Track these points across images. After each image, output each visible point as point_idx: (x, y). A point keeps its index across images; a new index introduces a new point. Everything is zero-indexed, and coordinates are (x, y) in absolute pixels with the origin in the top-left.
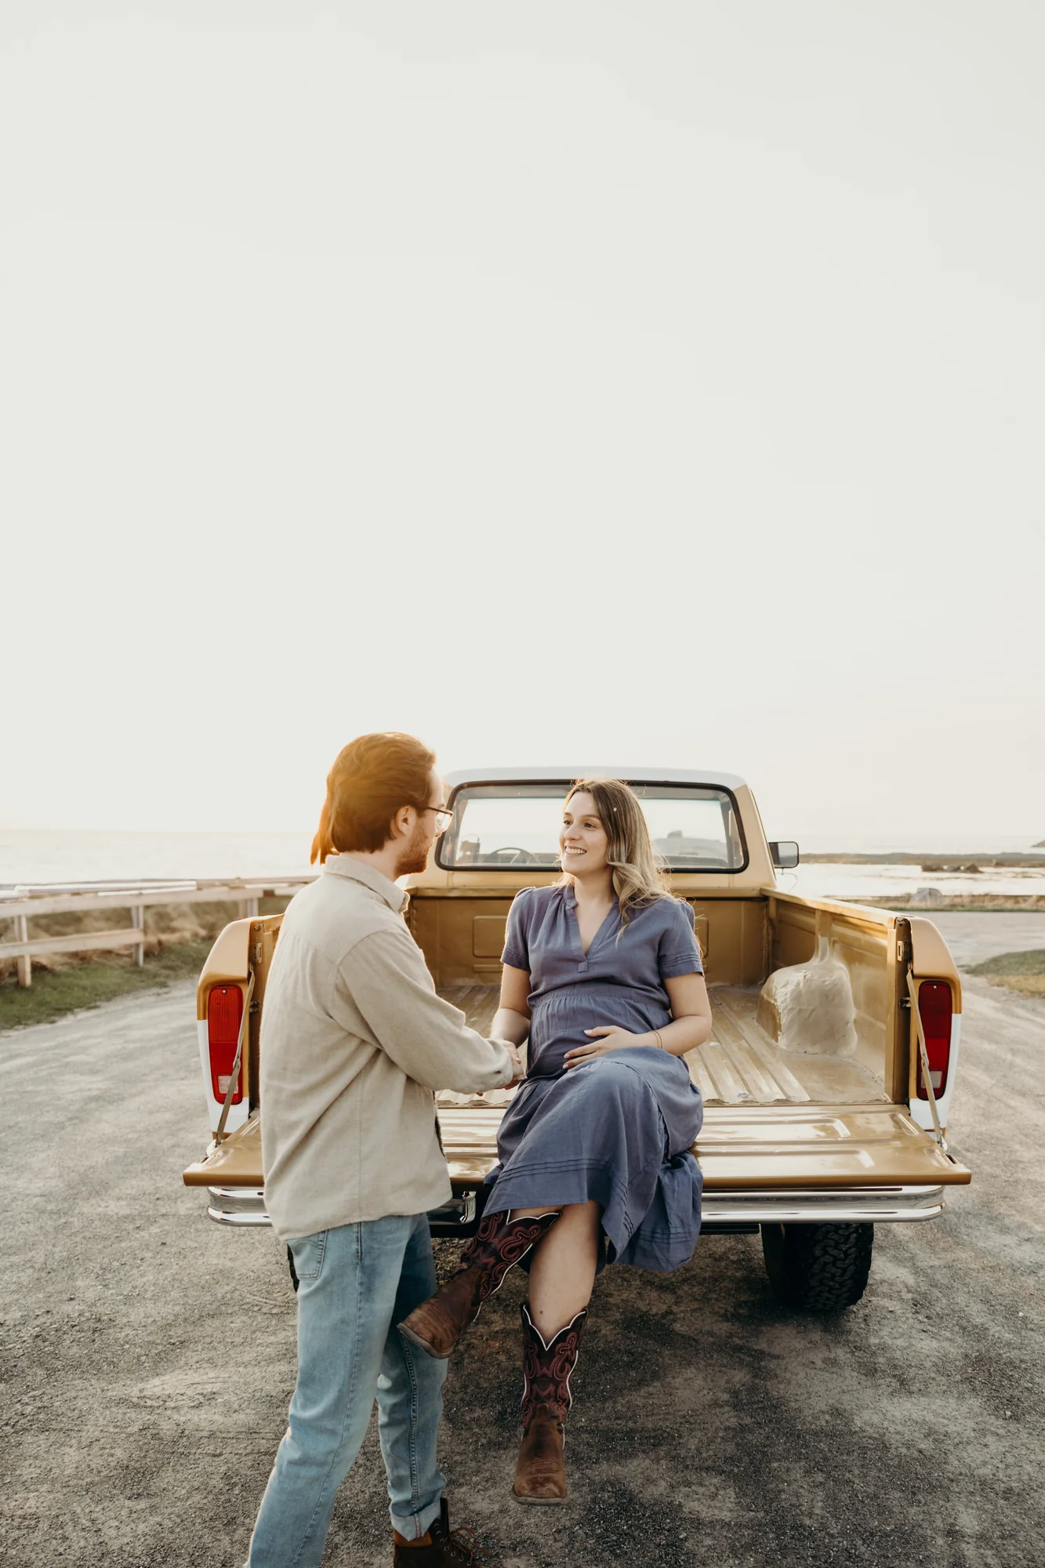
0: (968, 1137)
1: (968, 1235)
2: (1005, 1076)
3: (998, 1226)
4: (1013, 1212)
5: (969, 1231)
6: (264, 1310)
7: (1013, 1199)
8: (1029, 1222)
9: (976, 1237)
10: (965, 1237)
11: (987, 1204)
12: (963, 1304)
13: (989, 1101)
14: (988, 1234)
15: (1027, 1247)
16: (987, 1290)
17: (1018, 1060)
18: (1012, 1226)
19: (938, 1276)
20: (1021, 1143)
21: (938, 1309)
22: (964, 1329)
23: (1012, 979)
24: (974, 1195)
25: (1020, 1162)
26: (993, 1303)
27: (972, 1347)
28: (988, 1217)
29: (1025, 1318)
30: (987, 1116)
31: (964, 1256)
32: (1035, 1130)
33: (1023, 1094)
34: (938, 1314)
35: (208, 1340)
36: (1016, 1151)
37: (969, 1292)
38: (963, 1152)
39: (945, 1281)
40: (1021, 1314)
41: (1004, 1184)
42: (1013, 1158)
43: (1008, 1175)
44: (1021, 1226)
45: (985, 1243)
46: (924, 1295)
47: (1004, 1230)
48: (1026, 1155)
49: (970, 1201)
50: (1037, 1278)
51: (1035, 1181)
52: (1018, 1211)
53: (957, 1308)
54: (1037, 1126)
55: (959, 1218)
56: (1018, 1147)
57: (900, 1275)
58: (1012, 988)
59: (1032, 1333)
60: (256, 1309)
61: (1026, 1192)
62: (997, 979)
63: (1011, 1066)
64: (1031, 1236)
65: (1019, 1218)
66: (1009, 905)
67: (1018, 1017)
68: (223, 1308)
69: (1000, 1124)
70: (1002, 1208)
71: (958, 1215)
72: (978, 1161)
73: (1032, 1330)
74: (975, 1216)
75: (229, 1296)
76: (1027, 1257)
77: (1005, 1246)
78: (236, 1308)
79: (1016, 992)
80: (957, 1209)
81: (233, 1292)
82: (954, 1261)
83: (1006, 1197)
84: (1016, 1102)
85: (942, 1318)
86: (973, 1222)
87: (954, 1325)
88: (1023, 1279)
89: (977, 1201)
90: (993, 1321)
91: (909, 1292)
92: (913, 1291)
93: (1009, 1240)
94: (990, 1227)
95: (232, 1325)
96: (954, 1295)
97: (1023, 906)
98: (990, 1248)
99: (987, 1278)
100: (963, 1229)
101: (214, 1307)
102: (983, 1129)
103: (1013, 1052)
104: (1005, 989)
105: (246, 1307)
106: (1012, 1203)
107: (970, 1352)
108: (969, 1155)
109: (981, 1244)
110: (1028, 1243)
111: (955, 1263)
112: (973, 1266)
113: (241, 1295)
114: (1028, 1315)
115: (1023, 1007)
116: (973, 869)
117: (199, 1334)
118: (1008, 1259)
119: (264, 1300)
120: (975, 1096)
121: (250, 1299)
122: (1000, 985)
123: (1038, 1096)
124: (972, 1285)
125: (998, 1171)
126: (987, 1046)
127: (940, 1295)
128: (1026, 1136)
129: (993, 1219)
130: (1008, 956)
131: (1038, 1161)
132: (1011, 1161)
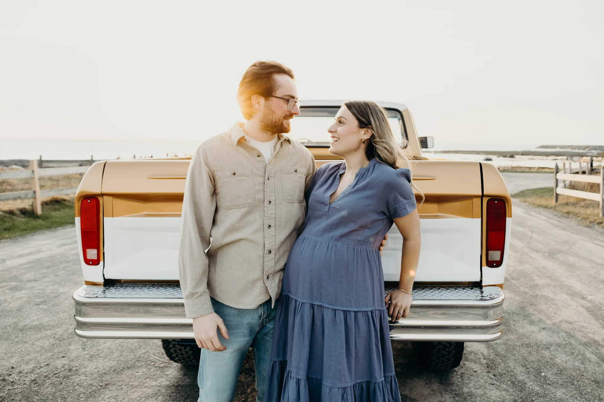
0: (513, 272)
1: (514, 325)
2: (528, 243)
3: (528, 320)
4: (536, 313)
5: (515, 323)
6: (156, 365)
7: (535, 305)
8: (544, 318)
9: (518, 326)
10: (513, 326)
11: (523, 308)
12: (512, 367)
13: (522, 255)
14: (525, 325)
15: (544, 333)
16: (525, 358)
17: (534, 235)
18: (536, 320)
19: (499, 350)
20: (538, 276)
21: (500, 370)
22: (513, 383)
23: (530, 200)
24: (516, 303)
25: (538, 285)
26: (528, 367)
27: (518, 395)
28: (523, 315)
29: (545, 377)
30: (521, 262)
31: (512, 337)
32: (544, 269)
33: (537, 251)
34: (499, 373)
35: (120, 384)
36: (535, 280)
37: (516, 359)
38: (511, 280)
39: (503, 353)
40: (543, 374)
41: (531, 297)
42: (534, 283)
43: (533, 292)
44: (540, 320)
45: (522, 330)
46: (492, 361)
47: (532, 323)
48: (540, 282)
49: (515, 306)
50: (550, 352)
51: (545, 296)
52: (538, 312)
53: (509, 370)
54: (544, 267)
55: (509, 315)
56: (536, 278)
57: (480, 349)
58: (530, 203)
59: (549, 386)
60: (153, 363)
61: (542, 302)
62: (523, 199)
63: (531, 238)
64: (545, 327)
65: (539, 316)
66: (527, 170)
67: (532, 216)
68: (137, 363)
69: (527, 266)
70: (530, 310)
71: (509, 314)
72: (518, 285)
73: (549, 384)
74: (517, 314)
75: (142, 356)
76: (544, 339)
77: (533, 332)
78: (143, 363)
79: (532, 205)
80: (508, 311)
81: (145, 353)
82: (507, 340)
83: (532, 304)
84: (534, 255)
85: (502, 376)
86: (516, 318)
87: (508, 381)
88: (543, 352)
89: (518, 307)
90: (528, 378)
91: (485, 359)
92: (487, 358)
93: (535, 328)
94: (525, 321)
95: (137, 374)
96: (508, 362)
97: (532, 170)
98: (525, 333)
99: (524, 351)
100: (512, 322)
101: (132, 362)
102: (520, 268)
103: (532, 232)
104: (527, 204)
105: (148, 363)
106: (535, 308)
107: (517, 398)
108: (513, 281)
109: (521, 331)
110: (544, 331)
111: (508, 342)
112: (517, 344)
113: (148, 355)
114: (546, 374)
115: (535, 211)
116: (512, 156)
117: (117, 379)
118: (535, 340)
119: (159, 359)
120: (516, 252)
121: (152, 357)
122: (525, 202)
123: (544, 252)
124: (517, 355)
125: (527, 290)
126: (521, 229)
127: (500, 361)
128: (540, 272)
129: (526, 316)
130: (527, 190)
131: (546, 285)
132: (534, 285)
